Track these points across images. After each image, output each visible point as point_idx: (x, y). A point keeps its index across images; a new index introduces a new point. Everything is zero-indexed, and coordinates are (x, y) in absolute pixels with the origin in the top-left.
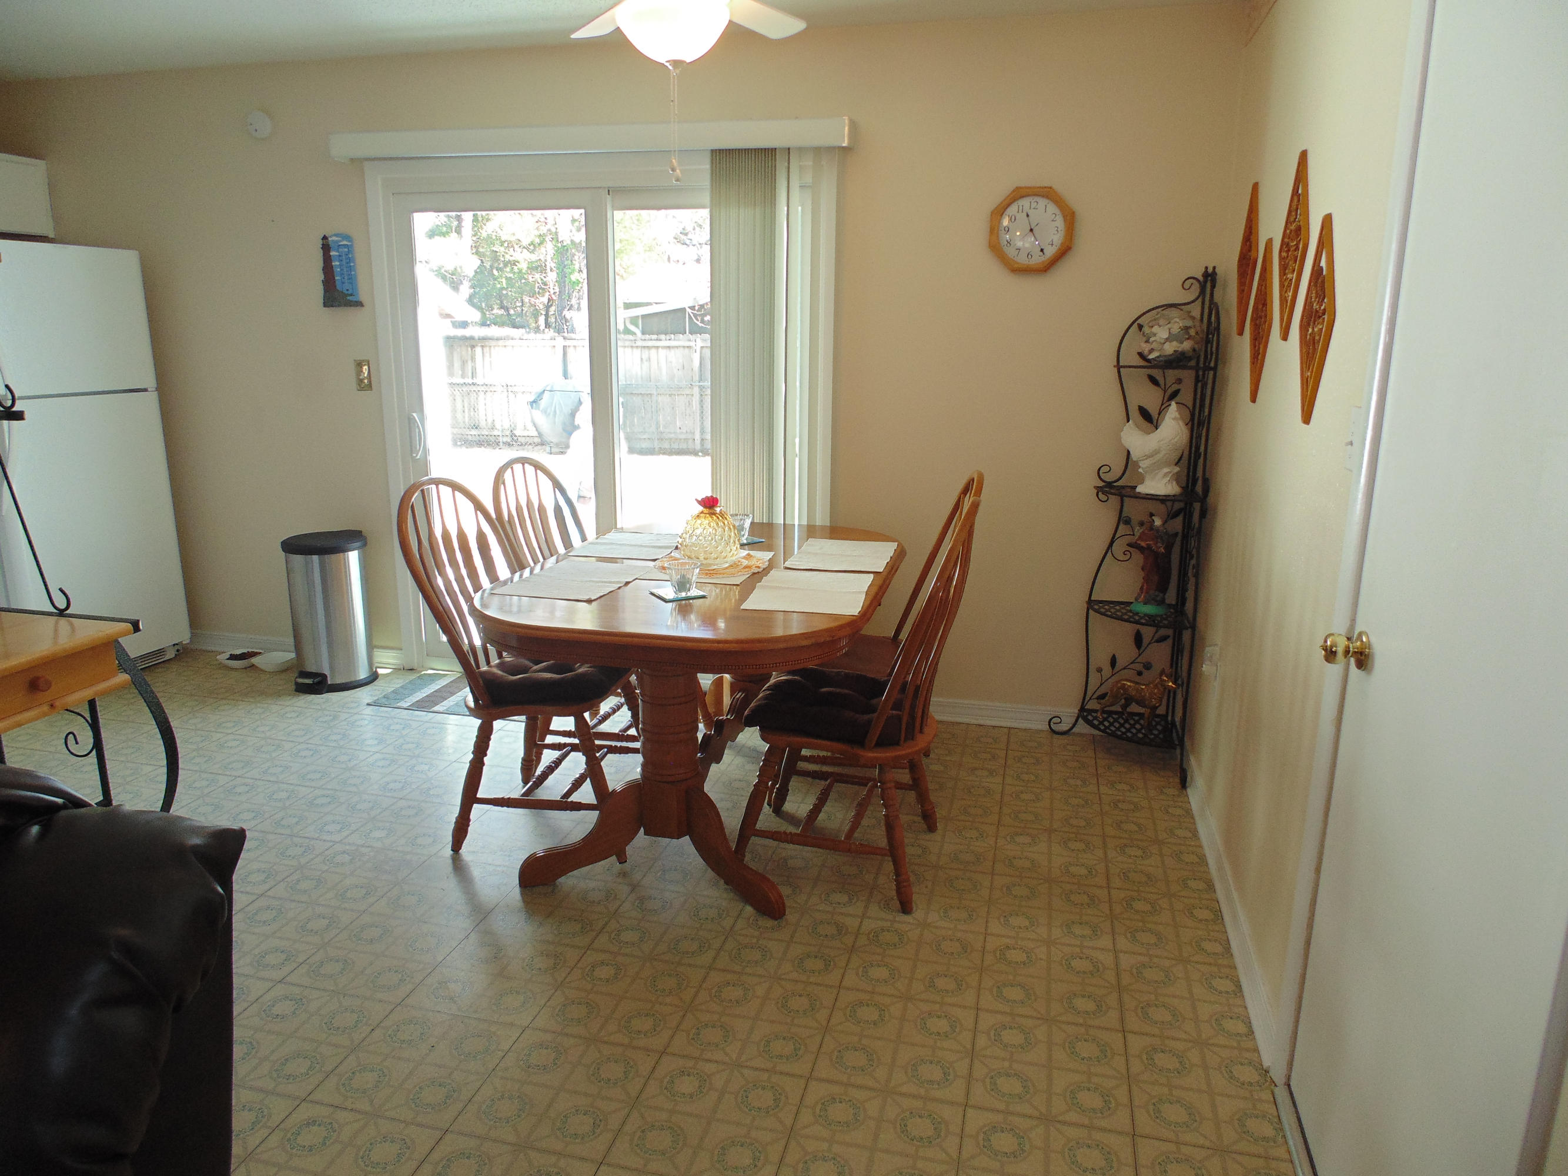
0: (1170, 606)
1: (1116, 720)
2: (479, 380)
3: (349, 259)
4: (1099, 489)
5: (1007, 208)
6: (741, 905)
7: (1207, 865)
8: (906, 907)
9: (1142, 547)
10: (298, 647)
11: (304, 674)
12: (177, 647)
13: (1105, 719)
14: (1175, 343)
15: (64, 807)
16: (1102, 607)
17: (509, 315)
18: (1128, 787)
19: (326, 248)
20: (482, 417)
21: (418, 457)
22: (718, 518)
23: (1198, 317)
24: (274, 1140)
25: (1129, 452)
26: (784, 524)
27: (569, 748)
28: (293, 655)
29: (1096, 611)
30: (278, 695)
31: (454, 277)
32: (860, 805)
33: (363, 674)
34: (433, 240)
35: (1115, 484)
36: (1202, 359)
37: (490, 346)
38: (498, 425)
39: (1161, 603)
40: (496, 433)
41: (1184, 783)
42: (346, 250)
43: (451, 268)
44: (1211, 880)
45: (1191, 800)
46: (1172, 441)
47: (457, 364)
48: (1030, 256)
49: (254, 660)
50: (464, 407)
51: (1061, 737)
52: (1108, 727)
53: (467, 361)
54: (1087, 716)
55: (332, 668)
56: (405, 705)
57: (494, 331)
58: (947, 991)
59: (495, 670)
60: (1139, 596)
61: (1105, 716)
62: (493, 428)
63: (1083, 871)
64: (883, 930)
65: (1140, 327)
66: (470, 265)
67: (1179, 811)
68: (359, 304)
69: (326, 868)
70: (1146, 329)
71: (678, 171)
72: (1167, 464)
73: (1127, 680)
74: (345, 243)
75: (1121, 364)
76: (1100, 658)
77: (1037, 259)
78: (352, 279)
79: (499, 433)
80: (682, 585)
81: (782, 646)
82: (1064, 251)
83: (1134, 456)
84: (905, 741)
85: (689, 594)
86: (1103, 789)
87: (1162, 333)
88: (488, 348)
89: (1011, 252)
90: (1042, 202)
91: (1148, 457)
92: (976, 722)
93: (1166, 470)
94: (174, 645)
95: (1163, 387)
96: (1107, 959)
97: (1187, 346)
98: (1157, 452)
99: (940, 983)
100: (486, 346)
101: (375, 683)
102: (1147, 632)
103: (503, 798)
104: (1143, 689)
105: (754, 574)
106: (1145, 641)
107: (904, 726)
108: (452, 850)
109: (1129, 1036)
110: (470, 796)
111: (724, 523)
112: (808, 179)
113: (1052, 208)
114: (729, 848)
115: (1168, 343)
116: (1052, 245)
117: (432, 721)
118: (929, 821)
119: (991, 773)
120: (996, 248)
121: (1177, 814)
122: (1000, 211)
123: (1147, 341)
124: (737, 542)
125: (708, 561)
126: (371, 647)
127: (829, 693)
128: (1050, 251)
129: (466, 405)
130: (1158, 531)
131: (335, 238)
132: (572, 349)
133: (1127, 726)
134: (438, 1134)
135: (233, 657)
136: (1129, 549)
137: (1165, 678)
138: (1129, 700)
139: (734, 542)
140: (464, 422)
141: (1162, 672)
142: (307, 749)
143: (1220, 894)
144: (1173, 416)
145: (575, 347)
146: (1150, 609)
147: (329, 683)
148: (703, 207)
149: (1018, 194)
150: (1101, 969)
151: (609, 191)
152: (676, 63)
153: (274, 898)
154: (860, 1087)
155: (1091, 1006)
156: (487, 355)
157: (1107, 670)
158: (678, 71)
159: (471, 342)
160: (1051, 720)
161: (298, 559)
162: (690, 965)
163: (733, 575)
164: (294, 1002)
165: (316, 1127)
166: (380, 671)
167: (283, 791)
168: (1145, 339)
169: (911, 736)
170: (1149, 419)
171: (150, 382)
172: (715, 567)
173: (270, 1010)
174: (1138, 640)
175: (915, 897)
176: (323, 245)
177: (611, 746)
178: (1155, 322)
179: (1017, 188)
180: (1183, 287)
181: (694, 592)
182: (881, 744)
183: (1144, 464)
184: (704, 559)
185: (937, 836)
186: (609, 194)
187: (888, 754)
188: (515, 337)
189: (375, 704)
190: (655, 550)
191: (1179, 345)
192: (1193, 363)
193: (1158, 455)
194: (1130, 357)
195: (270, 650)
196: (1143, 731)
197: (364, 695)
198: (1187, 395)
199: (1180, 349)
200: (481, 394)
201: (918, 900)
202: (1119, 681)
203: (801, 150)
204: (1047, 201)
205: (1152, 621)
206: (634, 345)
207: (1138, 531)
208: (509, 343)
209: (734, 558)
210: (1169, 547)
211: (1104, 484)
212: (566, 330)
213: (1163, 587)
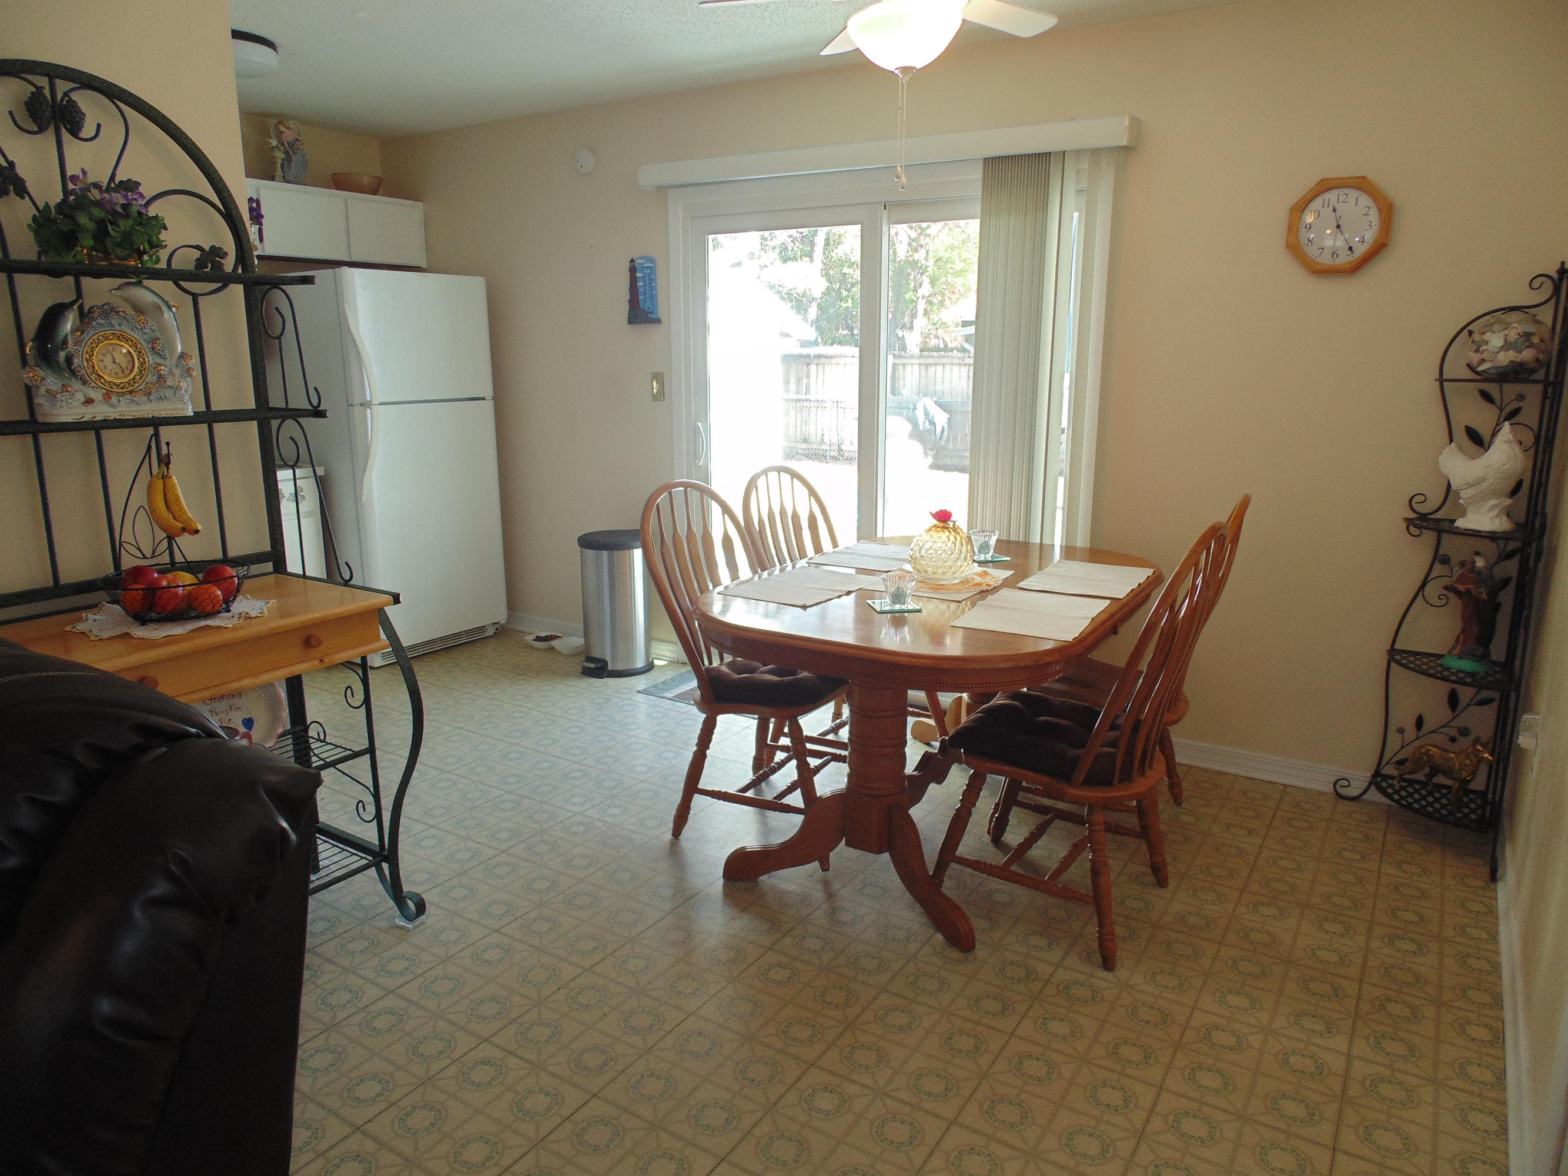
0: (1495, 663)
1: (1417, 791)
2: (812, 397)
3: (651, 279)
4: (1409, 522)
5: (1310, 202)
6: (932, 931)
7: (1500, 977)
8: (1108, 963)
9: (1461, 591)
10: (586, 635)
11: (590, 659)
12: (497, 626)
13: (1403, 788)
14: (1511, 353)
15: (198, 736)
16: (1405, 658)
17: (852, 334)
18: (1419, 871)
19: (633, 270)
20: (813, 432)
21: (700, 464)
22: (950, 532)
23: (1550, 323)
24: (452, 1071)
25: (1449, 482)
26: (1041, 544)
27: (829, 757)
28: (581, 641)
29: (1398, 663)
30: (566, 675)
31: (804, 299)
32: (1075, 846)
33: (640, 663)
34: (786, 265)
35: (1431, 516)
36: (1553, 370)
37: (824, 364)
38: (826, 440)
39: (1484, 657)
40: (824, 447)
41: (1493, 877)
42: (649, 271)
43: (800, 290)
44: (1500, 994)
45: (1499, 896)
46: (1503, 468)
47: (793, 381)
48: (1335, 256)
49: (554, 643)
50: (796, 421)
51: (1349, 803)
52: (1404, 798)
53: (802, 378)
54: (1381, 782)
55: (613, 656)
56: (669, 695)
57: (836, 349)
58: (1131, 1062)
59: (724, 669)
60: (1453, 648)
61: (1403, 784)
62: (822, 442)
63: (1333, 958)
64: (1076, 982)
65: (1471, 333)
66: (818, 286)
67: (1478, 907)
68: (658, 321)
69: (563, 835)
70: (1476, 337)
71: (904, 178)
72: (1494, 494)
73: (1432, 745)
74: (648, 265)
75: (1444, 378)
76: (1403, 716)
77: (1344, 259)
78: (653, 298)
79: (827, 448)
80: (898, 597)
81: (978, 666)
82: (1378, 249)
83: (1454, 487)
84: (1120, 781)
85: (904, 607)
86: (1386, 868)
87: (1495, 341)
88: (822, 366)
89: (1311, 251)
90: (1353, 194)
91: (1470, 486)
92: (1248, 775)
93: (1493, 502)
94: (494, 624)
95: (1499, 405)
96: (1338, 1064)
97: (1527, 355)
98: (1481, 480)
99: (1125, 1051)
100: (821, 364)
101: (651, 673)
102: (1466, 693)
103: (720, 792)
104: (1451, 758)
105: (982, 591)
106: (1462, 705)
107: (1118, 767)
108: (673, 835)
109: (1340, 1158)
110: (692, 786)
111: (956, 539)
112: (1084, 184)
113: (1365, 201)
114: (925, 870)
115: (1502, 353)
116: (1363, 242)
117: (689, 713)
118: (1159, 875)
119: (1250, 832)
120: (1294, 248)
121: (1476, 909)
122: (1301, 207)
123: (1477, 351)
124: (969, 558)
125: (936, 576)
126: (649, 639)
127: (1046, 723)
128: (1361, 250)
129: (799, 419)
130: (1479, 573)
131: (640, 261)
132: (901, 367)
133: (1430, 799)
134: (587, 1097)
135: (538, 639)
136: (1445, 592)
137: (1480, 748)
138: (1435, 770)
139: (966, 558)
140: (796, 436)
141: (1477, 741)
142: (577, 726)
143: (1508, 1015)
144: (1506, 439)
145: (904, 365)
146: (1467, 665)
147: (610, 668)
148: (973, 217)
149: (1324, 187)
150: (1325, 1073)
151: (885, 206)
152: (906, 70)
153: (513, 855)
154: (1006, 1144)
155: (1300, 1111)
156: (821, 372)
157: (1411, 732)
158: (907, 78)
159: (806, 360)
160: (1336, 782)
161: (590, 553)
162: (863, 983)
163: (959, 591)
164: (502, 951)
165: (488, 1066)
166: (657, 662)
167: (547, 761)
168: (1474, 347)
169: (1127, 776)
170: (1478, 441)
171: (487, 391)
172: (944, 582)
173: (481, 955)
174: (1453, 700)
175: (1120, 953)
176: (630, 267)
177: (836, 754)
178: (1488, 328)
179: (1323, 180)
180: (1531, 287)
181: (911, 605)
182: (1090, 781)
183: (1463, 494)
184: (933, 573)
185: (1166, 893)
186: (885, 209)
187: (1097, 794)
188: (847, 355)
189: (644, 692)
190: (893, 562)
191: (1515, 354)
192: (1540, 375)
193: (1483, 484)
194: (1456, 369)
195: (570, 635)
196: (1449, 808)
197: (641, 682)
198: (1531, 413)
199: (1518, 360)
200: (813, 410)
201: (1123, 954)
202: (1422, 747)
203: (1078, 153)
204: (1359, 193)
205: (1473, 680)
206: (962, 363)
207: (1457, 571)
208: (843, 361)
209: (963, 575)
210: (1494, 593)
211: (1416, 516)
212: (897, 348)
213: (1485, 638)
